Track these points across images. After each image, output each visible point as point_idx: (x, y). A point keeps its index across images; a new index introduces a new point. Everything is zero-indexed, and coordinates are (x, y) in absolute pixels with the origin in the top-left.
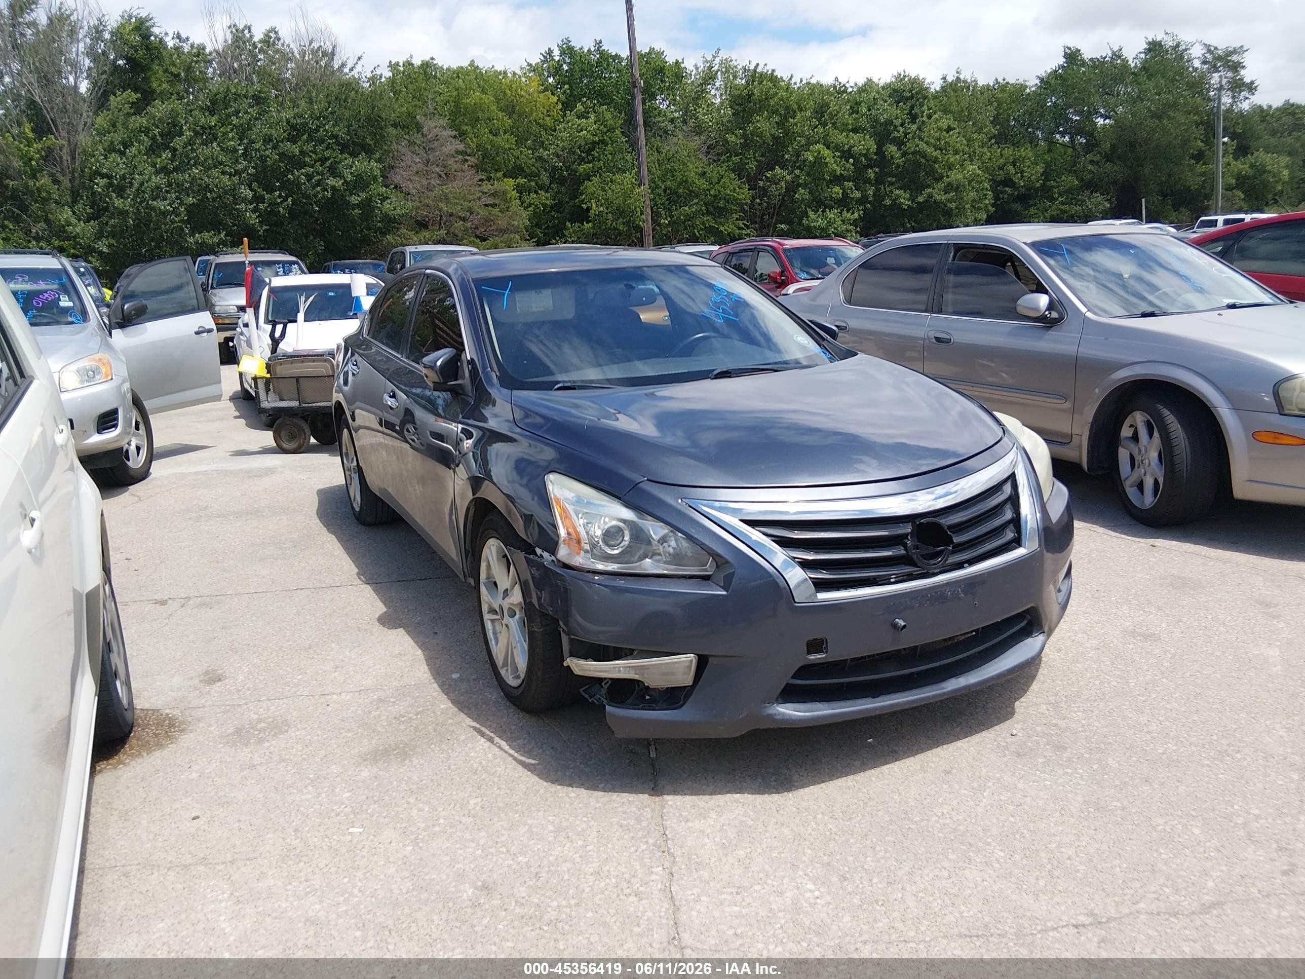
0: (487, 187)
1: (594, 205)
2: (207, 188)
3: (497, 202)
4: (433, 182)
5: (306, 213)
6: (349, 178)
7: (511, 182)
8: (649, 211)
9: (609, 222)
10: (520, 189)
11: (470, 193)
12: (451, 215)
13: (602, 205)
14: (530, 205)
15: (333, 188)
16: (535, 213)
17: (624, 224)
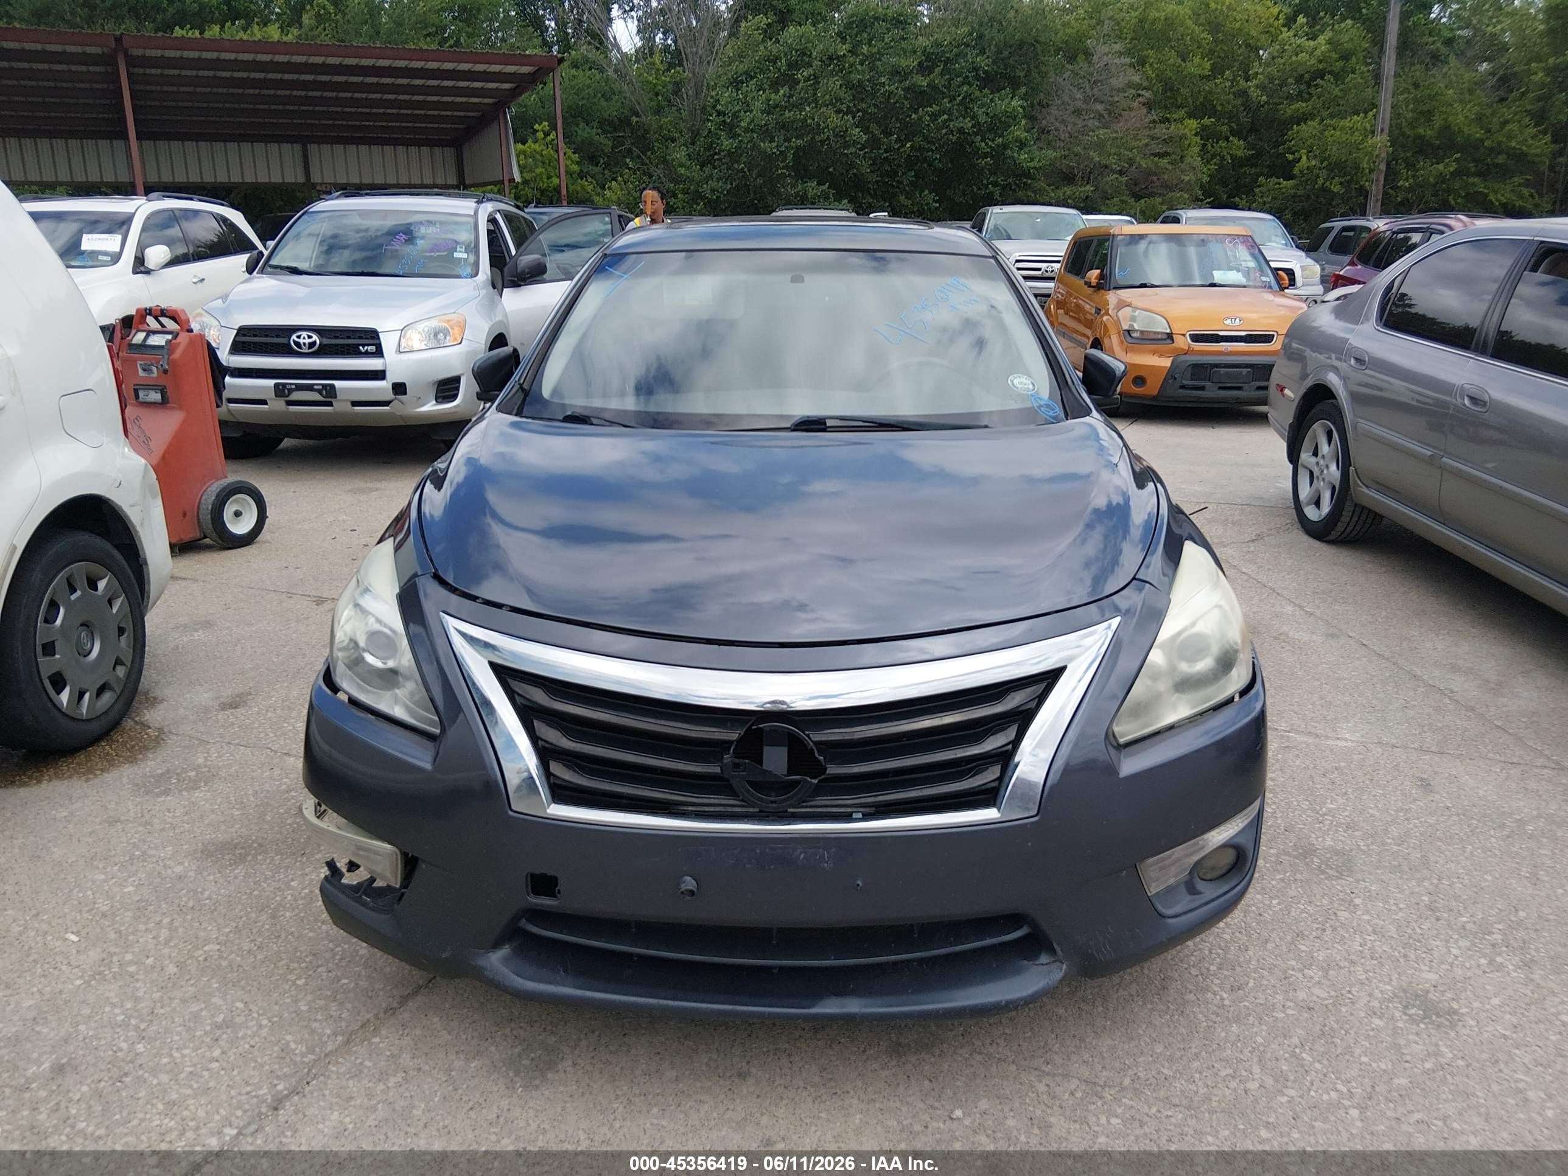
0: (1161, 130)
1: (1304, 158)
2: (818, 130)
3: (1169, 150)
4: (1090, 123)
5: (925, 160)
6: (982, 119)
7: (1193, 124)
8: (1383, 167)
9: (1320, 181)
10: (1205, 134)
11: (1136, 138)
12: (1106, 167)
13: (1315, 157)
14: (1213, 156)
15: (961, 131)
16: (1221, 167)
17: (1341, 183)
